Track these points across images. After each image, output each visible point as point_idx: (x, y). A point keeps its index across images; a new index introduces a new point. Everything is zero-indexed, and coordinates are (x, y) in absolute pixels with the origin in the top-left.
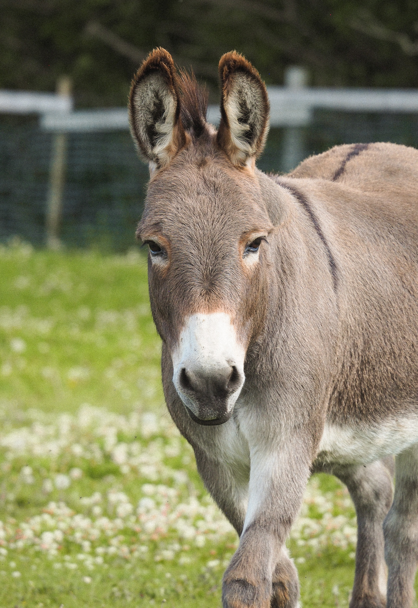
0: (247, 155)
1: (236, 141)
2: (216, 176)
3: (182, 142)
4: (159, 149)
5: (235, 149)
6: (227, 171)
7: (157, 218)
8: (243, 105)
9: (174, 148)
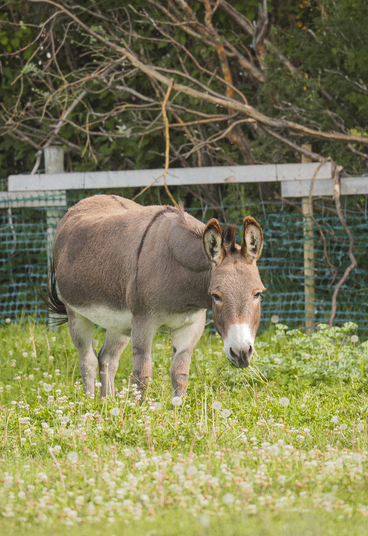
0: (254, 258)
1: (249, 252)
2: (242, 267)
3: (225, 254)
4: (216, 258)
5: (249, 255)
6: (246, 265)
7: (217, 285)
8: (253, 237)
9: (222, 257)
